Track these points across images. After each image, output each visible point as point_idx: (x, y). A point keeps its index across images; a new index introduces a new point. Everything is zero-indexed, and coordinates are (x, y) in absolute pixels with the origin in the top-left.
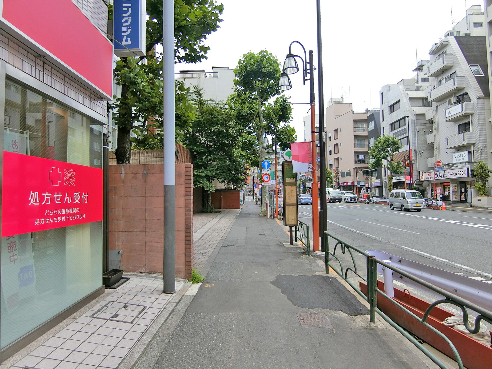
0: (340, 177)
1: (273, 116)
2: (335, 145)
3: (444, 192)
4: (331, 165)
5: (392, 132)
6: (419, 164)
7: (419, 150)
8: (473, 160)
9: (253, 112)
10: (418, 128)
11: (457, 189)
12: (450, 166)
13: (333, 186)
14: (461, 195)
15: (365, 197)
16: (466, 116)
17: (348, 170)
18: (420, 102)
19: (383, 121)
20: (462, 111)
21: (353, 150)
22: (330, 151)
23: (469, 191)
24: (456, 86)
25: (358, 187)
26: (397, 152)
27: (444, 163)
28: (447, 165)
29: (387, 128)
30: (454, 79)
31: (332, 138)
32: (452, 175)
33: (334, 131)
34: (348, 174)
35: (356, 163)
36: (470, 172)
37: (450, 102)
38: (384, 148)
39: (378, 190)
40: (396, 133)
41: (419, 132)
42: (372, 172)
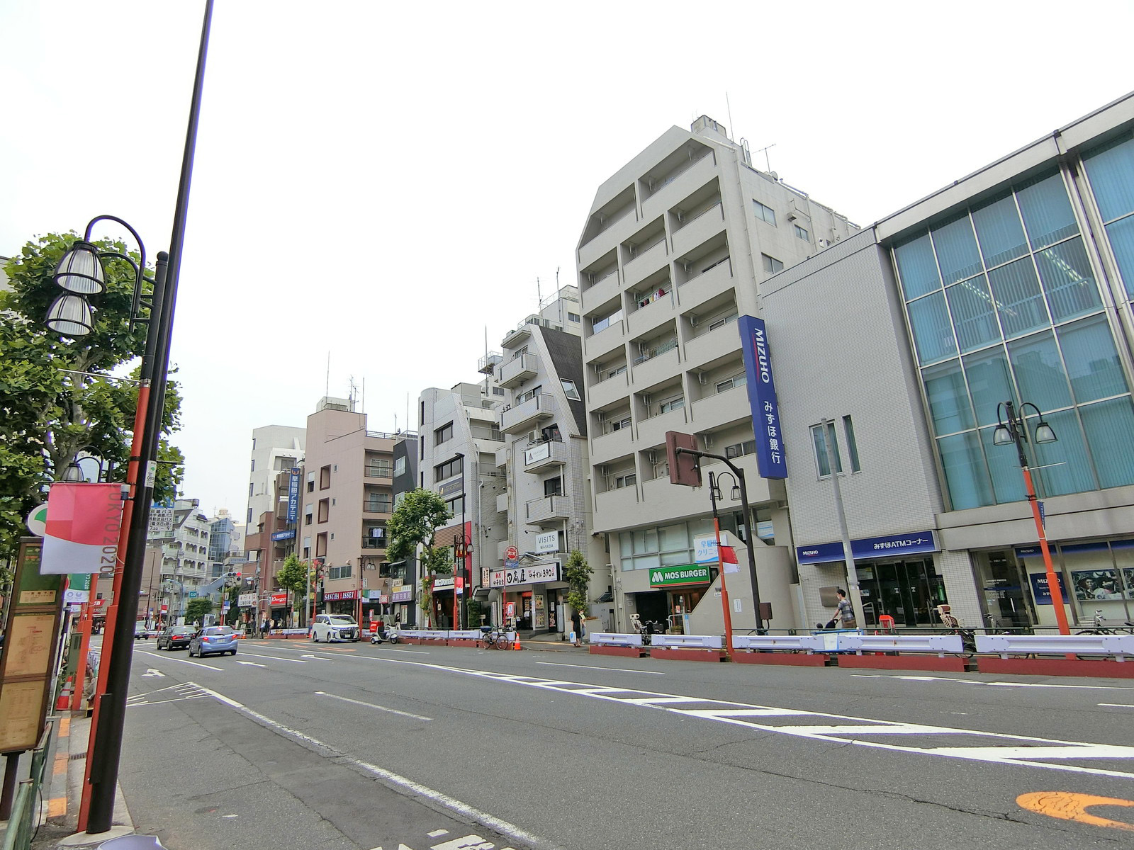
0: (326, 579)
1: (112, 408)
2: (320, 502)
3: (524, 611)
4: (306, 549)
5: (437, 484)
6: (483, 553)
7: (484, 524)
8: (566, 549)
9: (43, 389)
10: (483, 479)
11: (542, 605)
12: (532, 557)
13: (308, 602)
14: (549, 617)
15: (373, 627)
16: (555, 466)
17: (347, 562)
18: (487, 432)
19: (422, 459)
20: (549, 456)
21: (359, 516)
22: (309, 516)
23: (559, 607)
24: (539, 411)
25: (363, 604)
26: (442, 527)
27: (522, 552)
28: (527, 556)
29: (430, 475)
30: (537, 398)
31: (317, 486)
32: (534, 576)
33: (322, 469)
34: (346, 572)
35: (364, 546)
36: (561, 572)
37: (531, 436)
38: (417, 516)
39: (406, 609)
40: (444, 486)
41: (485, 488)
42: (397, 567)
